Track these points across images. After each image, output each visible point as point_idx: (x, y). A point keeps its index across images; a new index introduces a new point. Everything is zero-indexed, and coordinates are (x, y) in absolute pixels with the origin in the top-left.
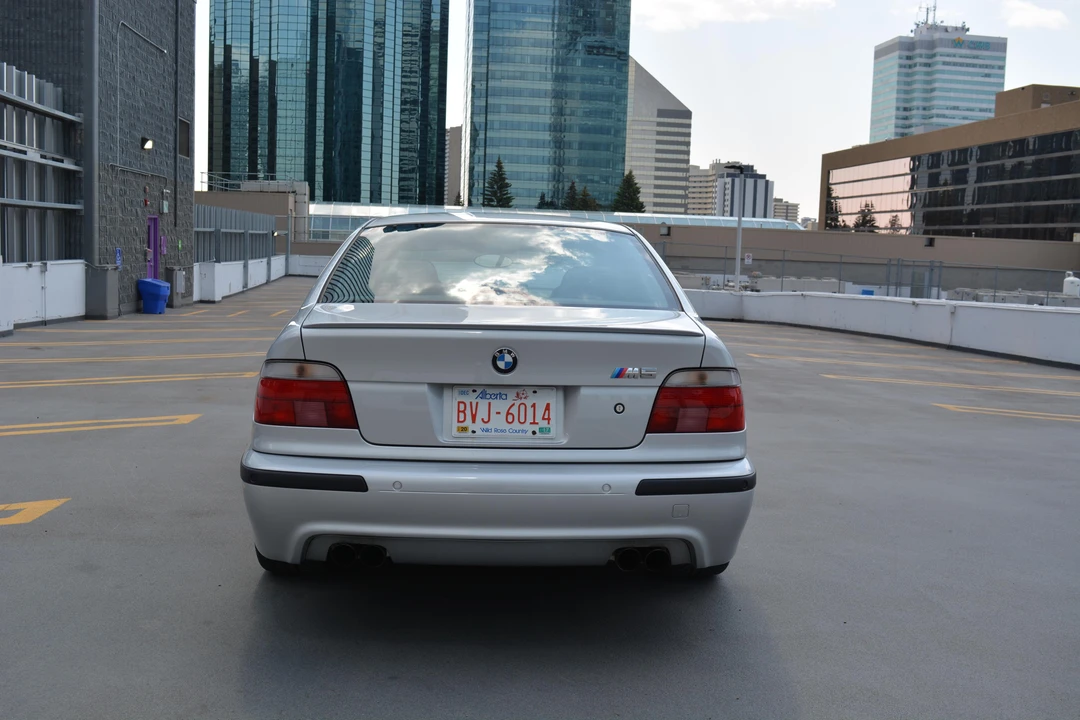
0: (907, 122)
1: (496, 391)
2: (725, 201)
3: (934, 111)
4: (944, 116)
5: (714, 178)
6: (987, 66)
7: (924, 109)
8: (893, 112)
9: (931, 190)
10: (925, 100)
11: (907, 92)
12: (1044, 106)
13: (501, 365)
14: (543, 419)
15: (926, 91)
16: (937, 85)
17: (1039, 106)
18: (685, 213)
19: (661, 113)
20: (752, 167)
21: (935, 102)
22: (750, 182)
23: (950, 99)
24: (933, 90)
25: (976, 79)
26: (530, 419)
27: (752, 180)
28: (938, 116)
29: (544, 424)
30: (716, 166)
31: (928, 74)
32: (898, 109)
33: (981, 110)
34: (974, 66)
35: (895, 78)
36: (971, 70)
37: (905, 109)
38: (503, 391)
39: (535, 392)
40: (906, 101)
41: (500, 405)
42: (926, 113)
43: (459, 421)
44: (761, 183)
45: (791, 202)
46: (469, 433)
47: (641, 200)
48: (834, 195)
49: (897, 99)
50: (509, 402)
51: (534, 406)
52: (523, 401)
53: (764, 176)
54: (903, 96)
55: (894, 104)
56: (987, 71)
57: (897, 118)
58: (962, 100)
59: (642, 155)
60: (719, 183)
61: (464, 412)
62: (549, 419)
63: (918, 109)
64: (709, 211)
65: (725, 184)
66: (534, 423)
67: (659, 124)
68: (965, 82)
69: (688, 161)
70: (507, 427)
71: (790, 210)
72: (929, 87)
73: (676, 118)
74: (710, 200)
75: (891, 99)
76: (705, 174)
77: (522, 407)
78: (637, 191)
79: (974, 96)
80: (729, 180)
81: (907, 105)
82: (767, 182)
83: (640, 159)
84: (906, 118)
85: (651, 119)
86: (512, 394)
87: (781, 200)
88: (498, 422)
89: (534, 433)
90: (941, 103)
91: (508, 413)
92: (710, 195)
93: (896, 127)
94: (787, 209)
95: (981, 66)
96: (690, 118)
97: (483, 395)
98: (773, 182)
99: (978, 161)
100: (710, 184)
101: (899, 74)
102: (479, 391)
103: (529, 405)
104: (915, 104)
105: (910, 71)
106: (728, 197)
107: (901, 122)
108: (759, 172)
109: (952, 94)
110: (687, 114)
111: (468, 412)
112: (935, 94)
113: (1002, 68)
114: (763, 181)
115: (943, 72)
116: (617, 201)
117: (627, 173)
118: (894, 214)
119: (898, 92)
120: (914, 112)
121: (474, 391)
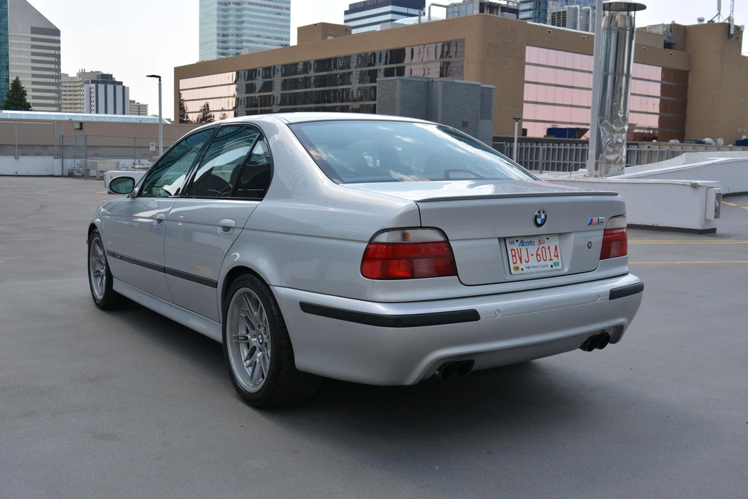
0: (225, 45)
1: (528, 240)
2: (91, 102)
3: (244, 38)
4: (251, 42)
5: (81, 84)
6: (278, 7)
7: (237, 36)
8: (215, 38)
9: (248, 95)
10: (238, 29)
11: (224, 23)
12: (329, 38)
13: (539, 221)
14: (555, 256)
15: (238, 23)
16: (244, 19)
17: (327, 38)
18: (60, 111)
19: (34, 30)
20: (111, 75)
21: (244, 31)
22: (110, 87)
23: (255, 29)
24: (243, 22)
25: (271, 16)
26: (549, 258)
27: (112, 86)
28: (247, 41)
29: (555, 259)
30: (82, 74)
31: (238, 10)
32: (218, 35)
33: (276, 38)
34: (270, 6)
35: (215, 12)
36: (268, 9)
37: (224, 35)
38: (532, 239)
39: (548, 239)
40: (224, 29)
41: (532, 249)
42: (239, 39)
43: (514, 263)
44: (119, 88)
45: (141, 103)
46: (520, 270)
47: (28, 101)
48: (182, 98)
49: (218, 28)
50: (536, 247)
51: (549, 248)
52: (543, 245)
53: (121, 83)
54: (221, 26)
55: (215, 31)
56: (278, 11)
57: (218, 42)
58: (263, 30)
59: (20, 64)
60: (86, 87)
61: (515, 256)
62: (558, 256)
63: (233, 35)
64: (79, 110)
65: (91, 88)
66: (551, 260)
67: (33, 39)
68: (264, 18)
69: (59, 70)
70: (538, 264)
71: (141, 109)
72: (239, 20)
73: (48, 35)
74: (79, 102)
75: (214, 27)
76: (73, 80)
77: (543, 249)
78: (24, 93)
79: (271, 28)
80: (93, 85)
81: (225, 33)
82: (124, 87)
83: (21, 67)
84: (224, 42)
85: (26, 35)
86: (536, 240)
87: (134, 102)
88: (533, 261)
89: (552, 266)
90: (249, 32)
91: (537, 255)
92: (79, 97)
93: (218, 48)
94: (139, 109)
95: (274, 7)
96: (59, 36)
97: (522, 244)
98: (128, 88)
99: (283, 75)
100: (78, 88)
101: (218, 9)
102: (520, 240)
103: (547, 248)
104: (230, 31)
105: (226, 7)
106: (94, 99)
107: (221, 45)
108: (117, 80)
109: (256, 26)
110: (57, 32)
111: (517, 256)
112: (244, 25)
113: (288, 9)
114: (121, 87)
115: (249, 9)
116: (7, 102)
117: (12, 78)
118: (223, 112)
119: (218, 22)
120: (230, 38)
121: (517, 241)
